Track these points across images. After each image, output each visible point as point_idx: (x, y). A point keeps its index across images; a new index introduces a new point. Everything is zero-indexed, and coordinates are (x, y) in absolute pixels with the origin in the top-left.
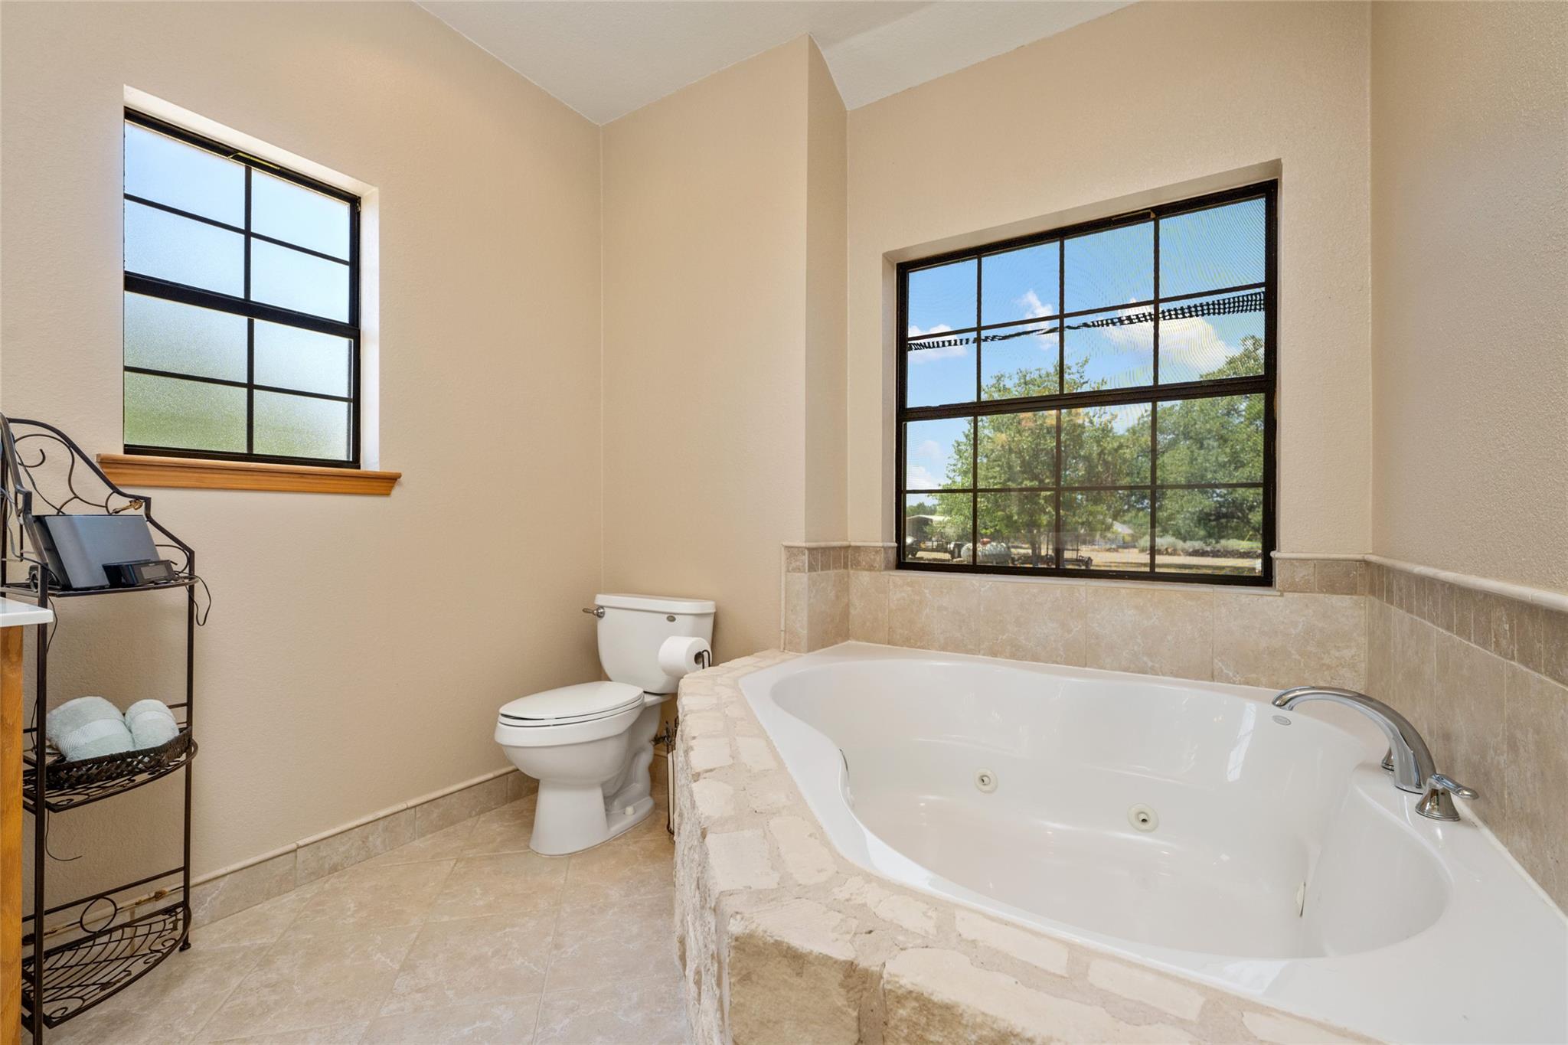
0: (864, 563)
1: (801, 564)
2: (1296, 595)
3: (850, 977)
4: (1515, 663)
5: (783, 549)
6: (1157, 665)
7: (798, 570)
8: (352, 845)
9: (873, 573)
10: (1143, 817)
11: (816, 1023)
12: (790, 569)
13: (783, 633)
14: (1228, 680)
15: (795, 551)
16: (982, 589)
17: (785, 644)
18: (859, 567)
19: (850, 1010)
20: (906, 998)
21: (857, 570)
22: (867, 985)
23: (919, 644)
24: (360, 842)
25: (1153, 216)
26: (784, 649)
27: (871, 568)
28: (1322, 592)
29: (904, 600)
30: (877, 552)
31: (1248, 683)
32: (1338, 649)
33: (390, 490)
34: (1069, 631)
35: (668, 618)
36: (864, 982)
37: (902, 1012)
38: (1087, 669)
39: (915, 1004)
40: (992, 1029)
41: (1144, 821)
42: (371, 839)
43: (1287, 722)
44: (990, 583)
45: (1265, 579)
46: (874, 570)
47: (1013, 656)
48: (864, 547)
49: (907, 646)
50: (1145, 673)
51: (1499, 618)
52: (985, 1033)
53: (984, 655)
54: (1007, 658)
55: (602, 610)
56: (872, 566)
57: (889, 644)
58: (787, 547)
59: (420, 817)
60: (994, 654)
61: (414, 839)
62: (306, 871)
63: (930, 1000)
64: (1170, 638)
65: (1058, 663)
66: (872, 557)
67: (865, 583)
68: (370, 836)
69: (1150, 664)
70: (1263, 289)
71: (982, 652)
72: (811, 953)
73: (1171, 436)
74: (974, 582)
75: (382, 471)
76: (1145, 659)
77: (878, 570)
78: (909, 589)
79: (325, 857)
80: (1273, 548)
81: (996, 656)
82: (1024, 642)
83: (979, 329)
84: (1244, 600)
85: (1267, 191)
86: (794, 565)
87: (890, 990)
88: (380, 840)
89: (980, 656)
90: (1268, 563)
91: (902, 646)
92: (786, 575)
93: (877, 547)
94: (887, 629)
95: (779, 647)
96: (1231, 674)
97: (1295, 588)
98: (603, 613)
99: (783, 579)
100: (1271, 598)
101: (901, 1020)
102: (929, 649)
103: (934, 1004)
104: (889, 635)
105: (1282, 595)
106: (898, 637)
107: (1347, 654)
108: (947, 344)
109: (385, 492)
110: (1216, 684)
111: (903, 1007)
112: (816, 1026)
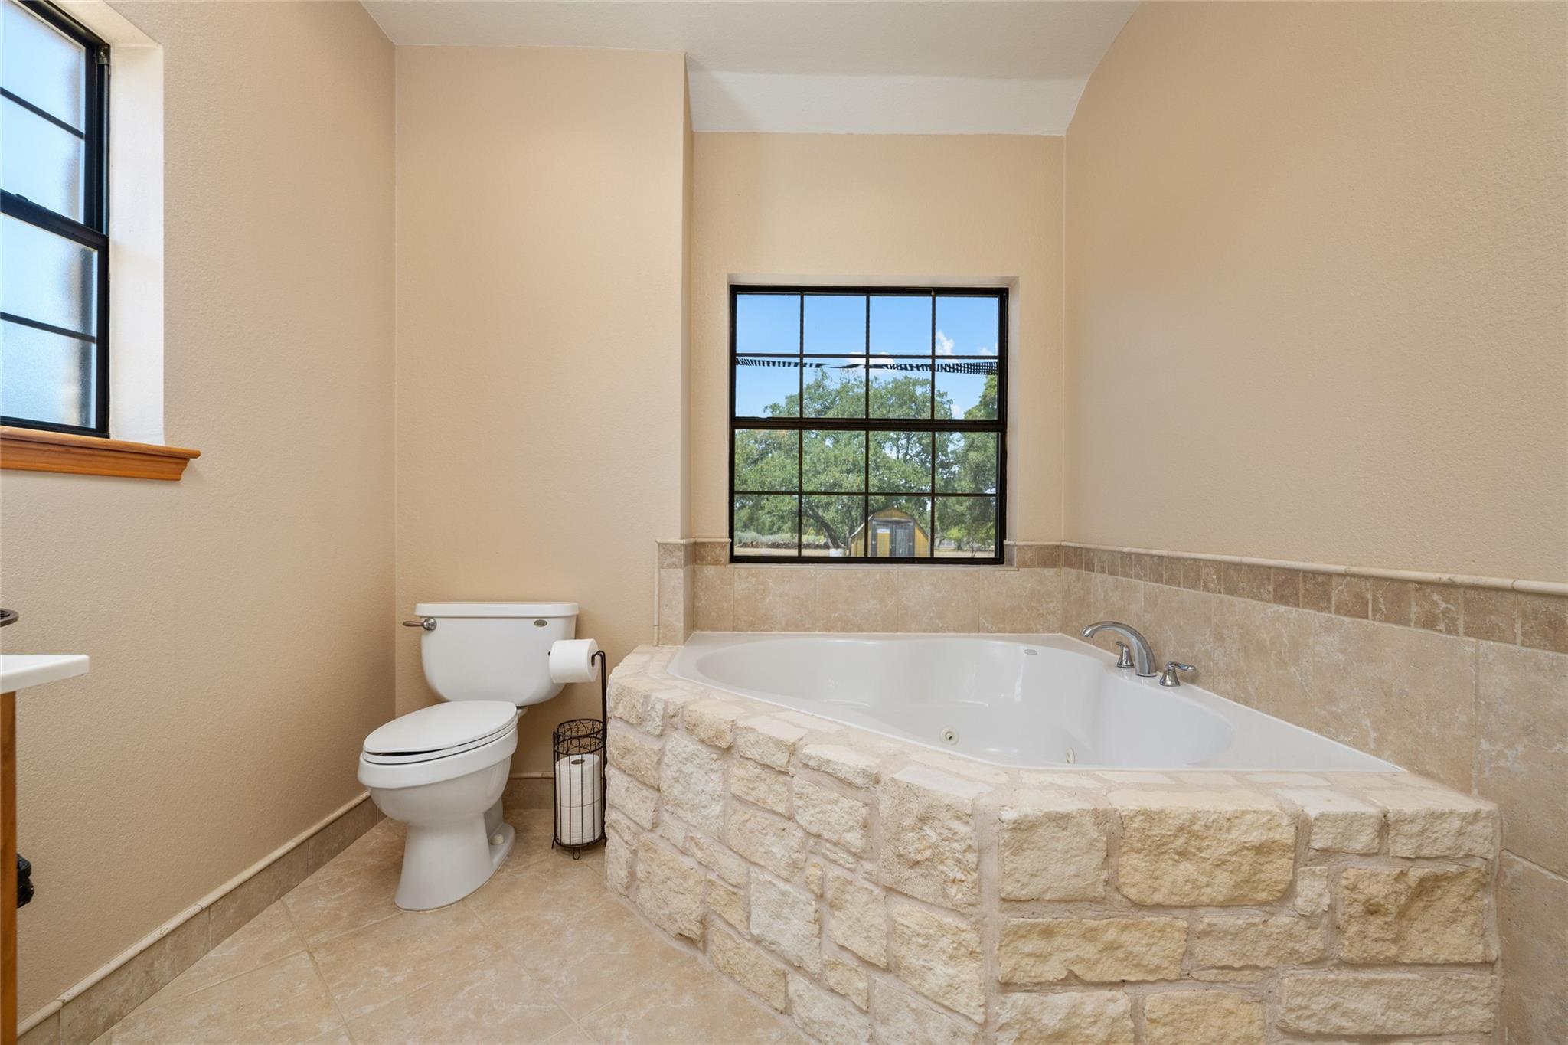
0: (709, 558)
1: (677, 560)
2: (1026, 569)
3: (1097, 817)
4: (1222, 595)
5: (657, 545)
6: (945, 626)
7: (674, 565)
8: (133, 981)
9: (719, 567)
10: (949, 735)
11: (1079, 856)
12: (665, 564)
13: (656, 628)
14: (989, 631)
15: (671, 548)
16: (819, 576)
17: (658, 639)
18: (704, 562)
19: (1102, 838)
20: (1135, 816)
21: (702, 564)
22: (1108, 819)
23: (762, 627)
24: (144, 974)
25: (933, 293)
26: (658, 643)
27: (716, 562)
28: (1039, 567)
29: (749, 589)
30: (723, 547)
31: (999, 632)
32: (1047, 603)
33: (180, 474)
34: (886, 606)
35: (535, 623)
36: (1106, 818)
37: (1135, 825)
38: (898, 633)
39: (1142, 817)
40: (1188, 813)
41: (951, 738)
42: (156, 965)
43: (1035, 653)
44: (825, 571)
45: (999, 559)
46: (719, 564)
47: (843, 630)
48: (710, 543)
49: (752, 631)
50: (937, 631)
51: (1209, 573)
52: (1185, 817)
53: (819, 631)
54: (838, 631)
55: (432, 621)
56: (718, 560)
57: (734, 630)
58: (661, 544)
59: (214, 919)
60: (828, 630)
61: (208, 951)
62: (73, 1038)
63: (1151, 812)
64: (953, 604)
65: (877, 631)
66: (718, 552)
67: (711, 577)
68: (155, 962)
69: (941, 625)
70: (996, 360)
71: (818, 629)
72: (1073, 811)
73: (763, 446)
74: (812, 571)
75: (170, 445)
76: (937, 621)
77: (723, 564)
78: (754, 579)
79: (98, 1009)
80: (1005, 539)
81: (829, 632)
82: (851, 617)
83: (801, 356)
84: (998, 574)
85: (1002, 294)
86: (669, 561)
87: (1126, 815)
88: (167, 964)
89: (817, 633)
90: (1001, 549)
91: (747, 631)
92: (659, 571)
93: (723, 543)
94: (732, 617)
95: (652, 642)
96: (990, 627)
97: (1024, 564)
98: (434, 625)
99: (656, 575)
100: (1012, 572)
101: (1134, 831)
102: (771, 631)
103: (1155, 812)
104: (734, 622)
105: (1018, 570)
106: (743, 623)
107: (1052, 605)
108: (777, 364)
109: (173, 476)
110: (981, 634)
111: (1134, 822)
112: (1077, 858)
